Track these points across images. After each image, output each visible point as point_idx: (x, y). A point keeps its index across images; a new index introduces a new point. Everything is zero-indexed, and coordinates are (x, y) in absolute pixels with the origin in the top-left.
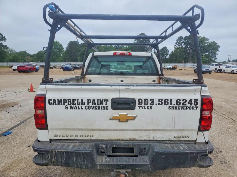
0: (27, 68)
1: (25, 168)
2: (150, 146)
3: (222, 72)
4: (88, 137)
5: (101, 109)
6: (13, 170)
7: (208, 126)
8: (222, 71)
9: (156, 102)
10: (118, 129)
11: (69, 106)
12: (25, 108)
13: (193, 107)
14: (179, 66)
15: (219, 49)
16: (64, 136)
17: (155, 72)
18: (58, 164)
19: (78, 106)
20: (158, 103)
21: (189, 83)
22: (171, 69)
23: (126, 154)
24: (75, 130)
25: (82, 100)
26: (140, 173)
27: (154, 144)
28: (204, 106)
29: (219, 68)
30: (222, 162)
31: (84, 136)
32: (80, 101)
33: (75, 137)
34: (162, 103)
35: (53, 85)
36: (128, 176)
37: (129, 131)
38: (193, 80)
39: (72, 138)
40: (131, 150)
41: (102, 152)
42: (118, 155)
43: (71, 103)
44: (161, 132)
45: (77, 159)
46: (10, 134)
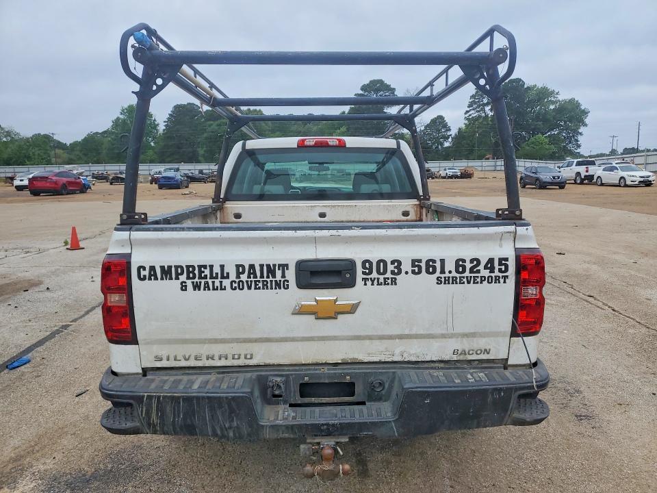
0: (56, 183)
1: (74, 448)
2: (394, 378)
3: (596, 184)
4: (239, 358)
5: (272, 288)
6: (43, 456)
7: (535, 323)
8: (595, 180)
9: (407, 266)
10: (314, 337)
11: (189, 283)
12: (60, 293)
13: (496, 277)
14: (480, 169)
15: (587, 121)
16: (178, 358)
17: (409, 189)
18: (166, 428)
19: (213, 282)
20: (410, 269)
21: (487, 218)
22: (456, 177)
23: (336, 400)
24: (205, 343)
25: (222, 267)
26: (373, 451)
27: (404, 371)
28: (524, 275)
29: (587, 171)
30: (581, 416)
31: (230, 357)
32: (217, 270)
33: (208, 359)
34: (420, 267)
35: (148, 230)
36: (341, 453)
37: (341, 341)
38: (498, 210)
39: (199, 364)
40: (349, 389)
41: (275, 396)
42: (316, 402)
43: (194, 275)
44: (419, 340)
45: (212, 416)
46: (25, 364)
